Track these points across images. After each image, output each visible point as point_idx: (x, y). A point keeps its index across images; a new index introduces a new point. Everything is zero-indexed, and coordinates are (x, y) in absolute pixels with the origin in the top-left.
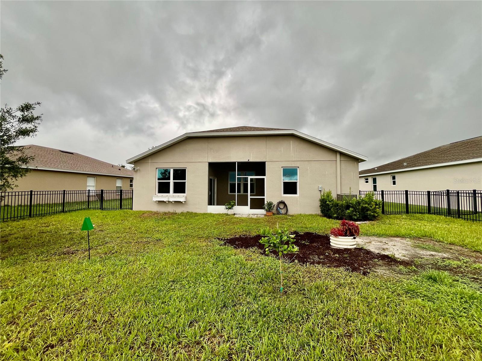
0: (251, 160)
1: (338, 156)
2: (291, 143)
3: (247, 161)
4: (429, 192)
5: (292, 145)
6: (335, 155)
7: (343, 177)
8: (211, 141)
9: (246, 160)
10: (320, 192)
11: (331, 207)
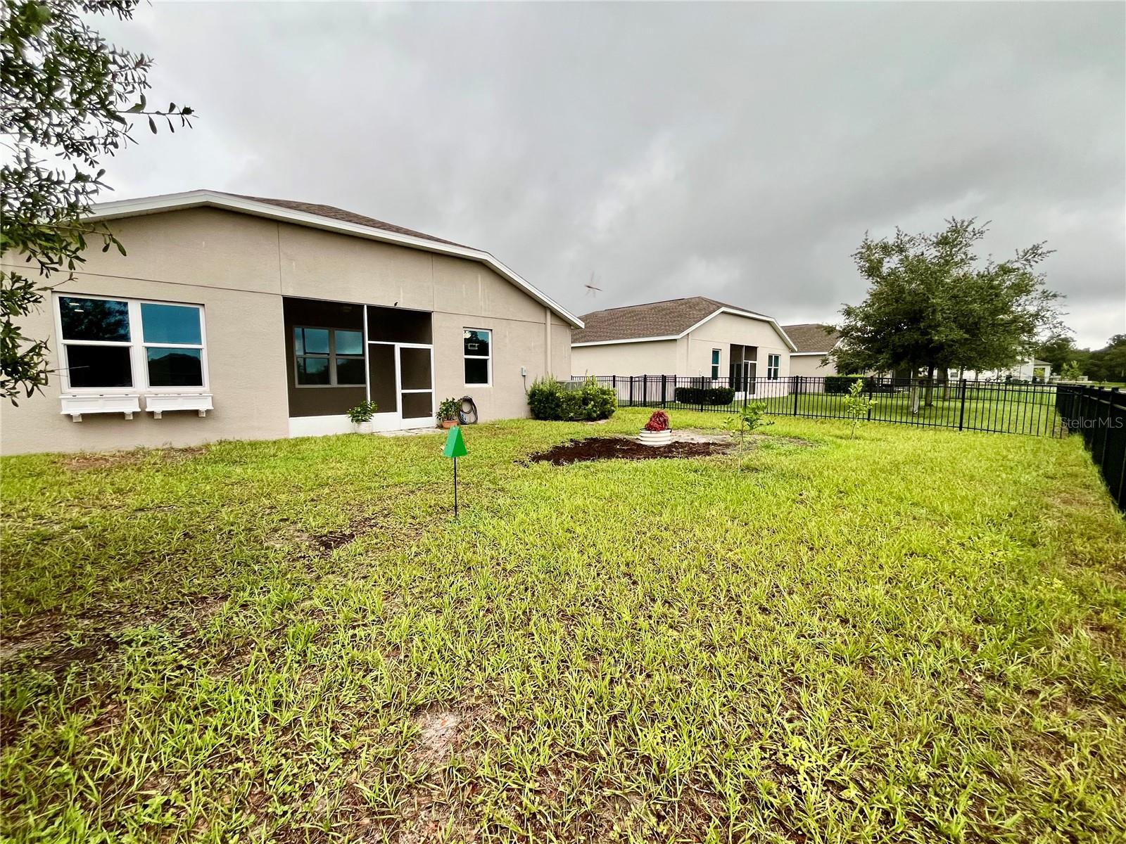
0: (401, 305)
1: (549, 314)
2: (479, 279)
3: (391, 305)
4: (664, 378)
5: (480, 284)
6: (543, 314)
7: (553, 353)
8: (285, 233)
9: (388, 302)
10: (522, 378)
11: (563, 402)
